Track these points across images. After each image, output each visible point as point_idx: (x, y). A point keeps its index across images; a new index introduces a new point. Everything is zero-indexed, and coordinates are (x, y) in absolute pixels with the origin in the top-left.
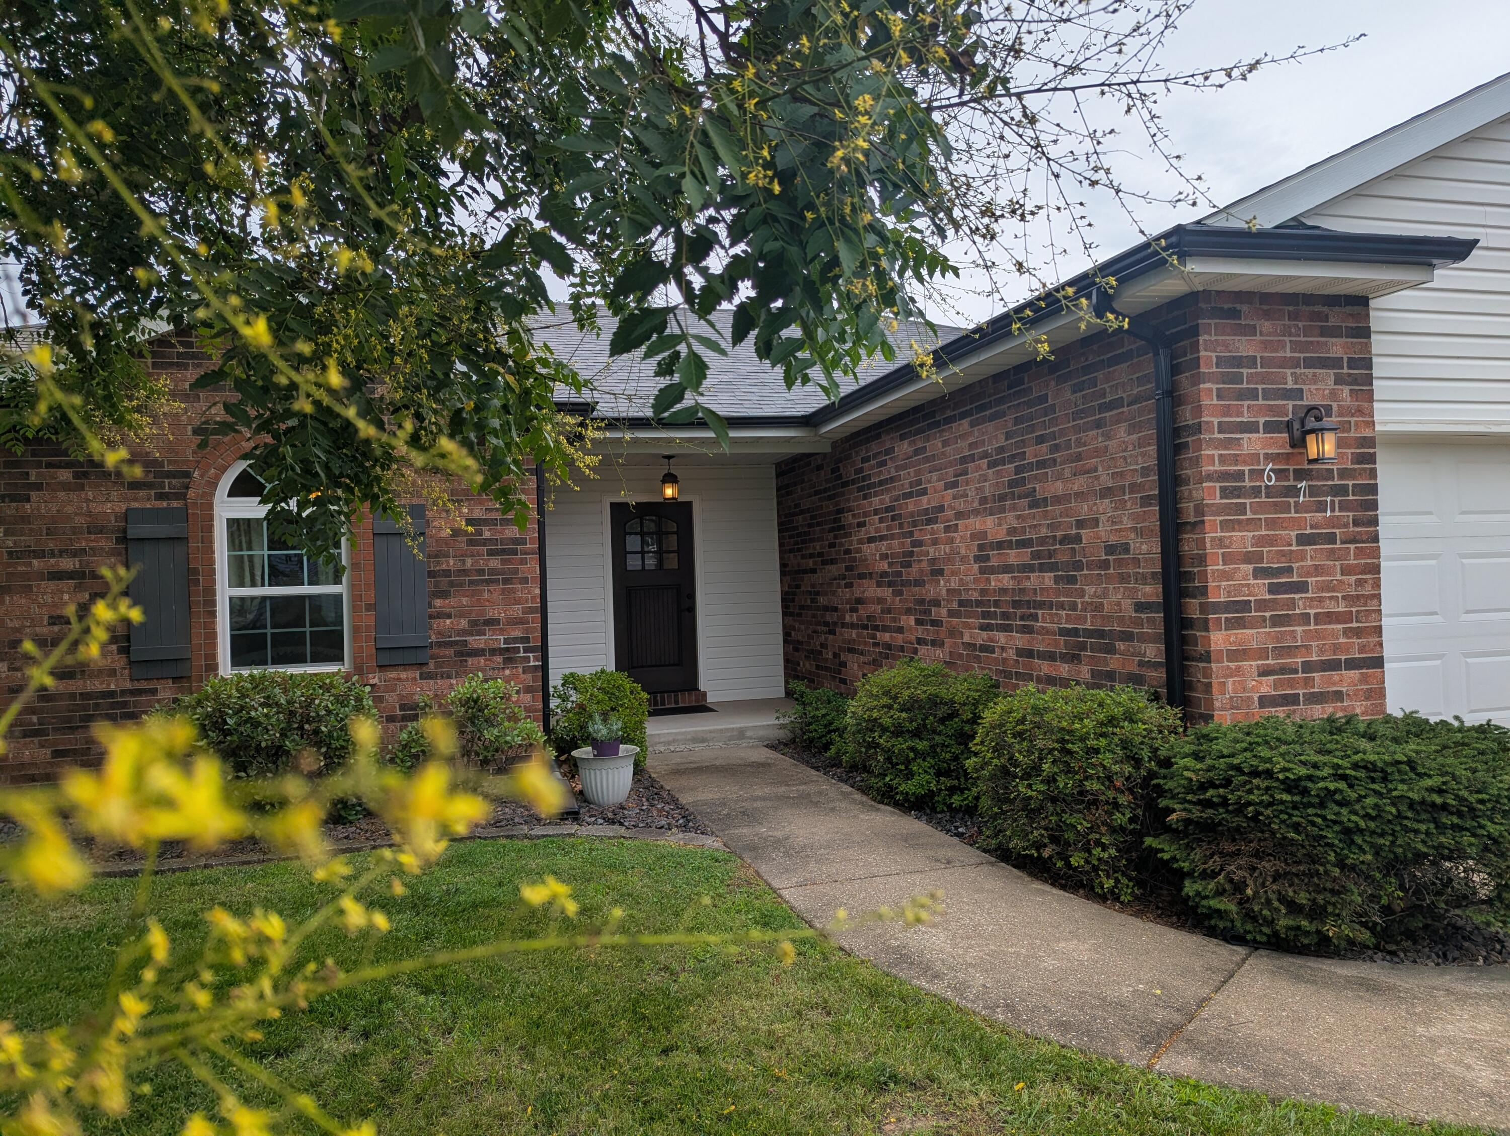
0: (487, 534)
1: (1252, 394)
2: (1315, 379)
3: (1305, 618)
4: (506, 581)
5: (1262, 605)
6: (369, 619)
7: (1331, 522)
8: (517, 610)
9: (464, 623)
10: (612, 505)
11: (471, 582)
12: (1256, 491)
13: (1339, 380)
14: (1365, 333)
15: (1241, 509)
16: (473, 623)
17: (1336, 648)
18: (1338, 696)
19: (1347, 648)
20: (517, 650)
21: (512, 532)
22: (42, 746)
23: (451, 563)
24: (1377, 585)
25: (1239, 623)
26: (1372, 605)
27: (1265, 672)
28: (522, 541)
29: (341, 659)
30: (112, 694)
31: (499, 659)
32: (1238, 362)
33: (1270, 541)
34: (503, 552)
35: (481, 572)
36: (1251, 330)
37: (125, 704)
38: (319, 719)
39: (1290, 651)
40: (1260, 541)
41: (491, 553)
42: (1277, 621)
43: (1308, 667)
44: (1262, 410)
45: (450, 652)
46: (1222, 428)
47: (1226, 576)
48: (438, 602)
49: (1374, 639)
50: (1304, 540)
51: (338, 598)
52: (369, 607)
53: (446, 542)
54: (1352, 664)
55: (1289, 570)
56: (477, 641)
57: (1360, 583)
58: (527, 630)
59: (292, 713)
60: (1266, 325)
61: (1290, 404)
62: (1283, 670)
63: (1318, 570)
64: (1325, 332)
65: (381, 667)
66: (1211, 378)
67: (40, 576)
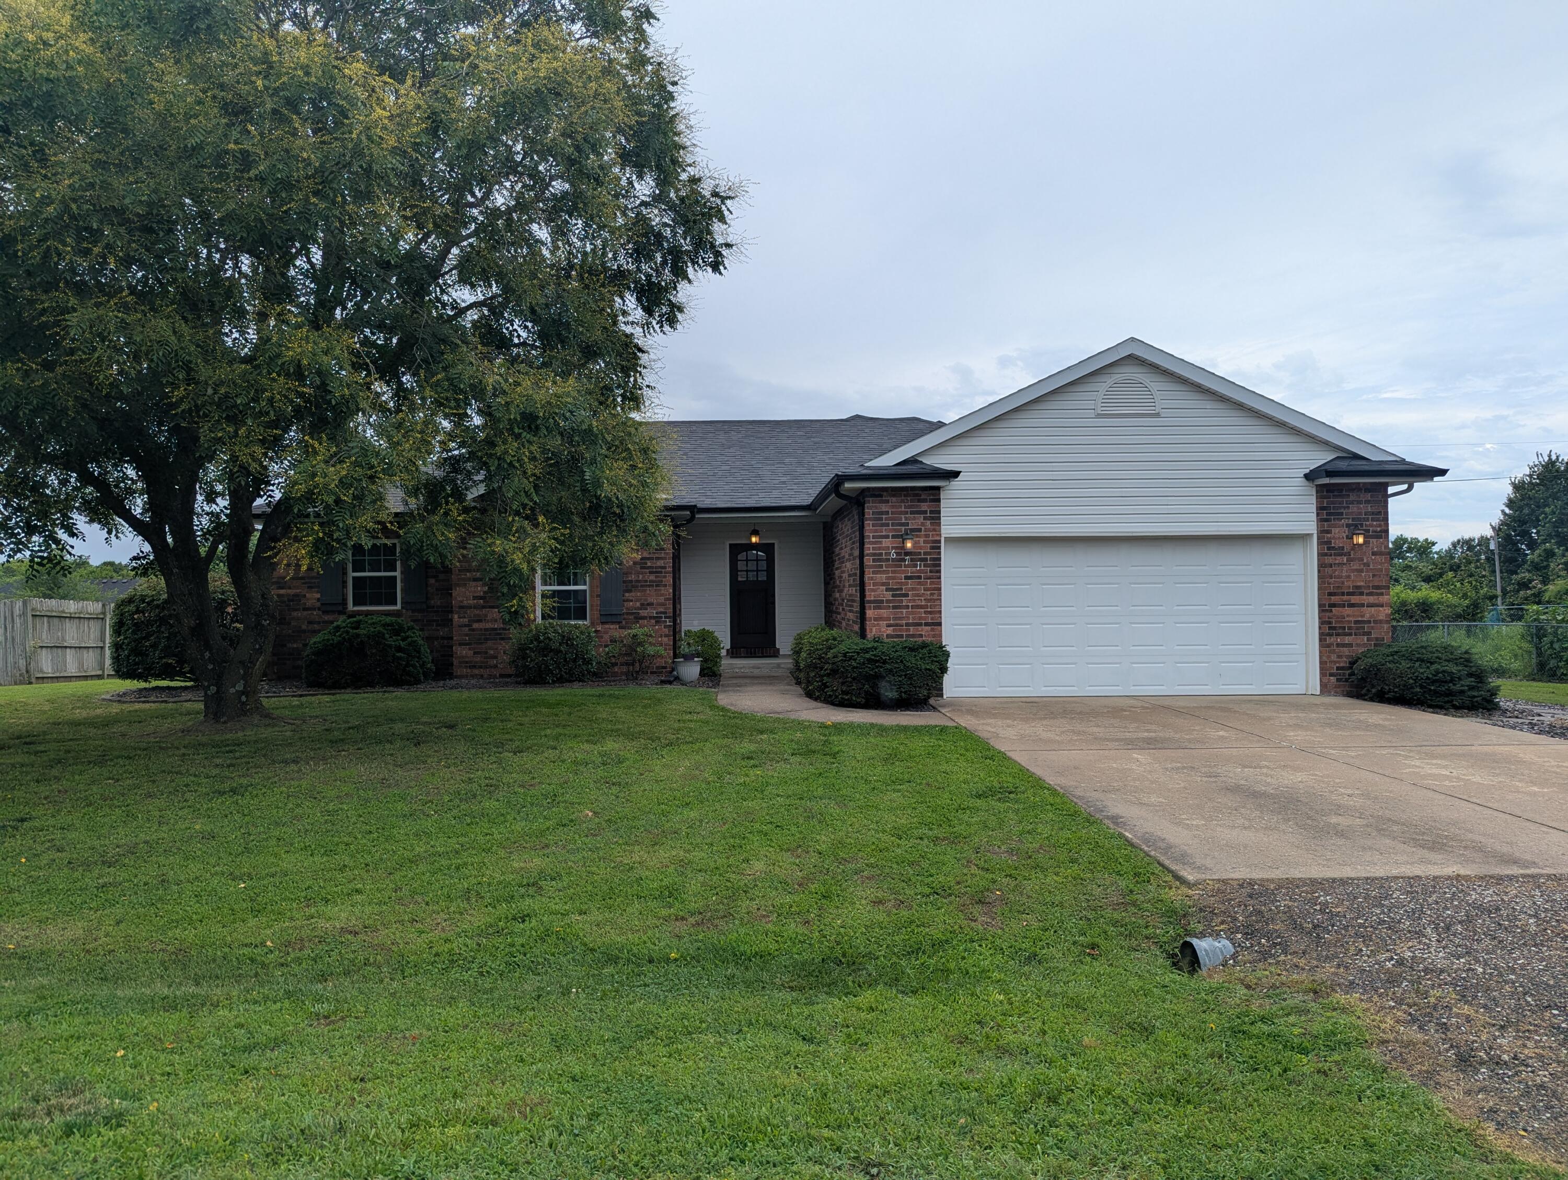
0: (649, 564)
1: (888, 525)
2: (914, 519)
3: (907, 607)
4: (657, 586)
5: (888, 601)
6: (597, 601)
7: (920, 571)
8: (661, 600)
9: (638, 604)
10: (731, 545)
11: (642, 586)
12: (888, 560)
13: (925, 518)
14: (939, 500)
15: (881, 566)
16: (642, 604)
17: (920, 618)
18: (921, 636)
19: (925, 618)
20: (661, 617)
21: (660, 563)
22: (470, 649)
23: (633, 577)
24: (940, 595)
25: (879, 608)
26: (937, 603)
27: (889, 626)
28: (665, 568)
29: (585, 618)
30: (496, 629)
31: (653, 621)
32: (882, 513)
33: (893, 578)
34: (656, 572)
35: (646, 581)
36: (888, 502)
37: (500, 634)
38: (574, 639)
39: (900, 619)
40: (888, 578)
41: (650, 573)
42: (894, 607)
43: (907, 624)
44: (891, 530)
45: (632, 617)
46: (874, 537)
47: (873, 590)
48: (627, 595)
49: (938, 615)
50: (906, 578)
51: (585, 591)
52: (597, 596)
53: (630, 567)
54: (927, 624)
55: (901, 589)
56: (643, 613)
57: (931, 594)
58: (666, 609)
59: (564, 637)
60: (894, 499)
61: (903, 528)
62: (897, 625)
63: (913, 589)
64: (919, 501)
65: (603, 623)
66: (870, 519)
67: (469, 579)
